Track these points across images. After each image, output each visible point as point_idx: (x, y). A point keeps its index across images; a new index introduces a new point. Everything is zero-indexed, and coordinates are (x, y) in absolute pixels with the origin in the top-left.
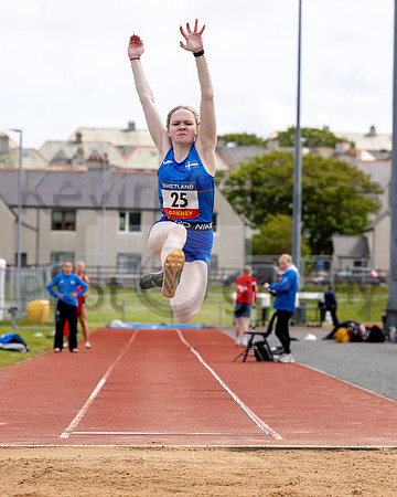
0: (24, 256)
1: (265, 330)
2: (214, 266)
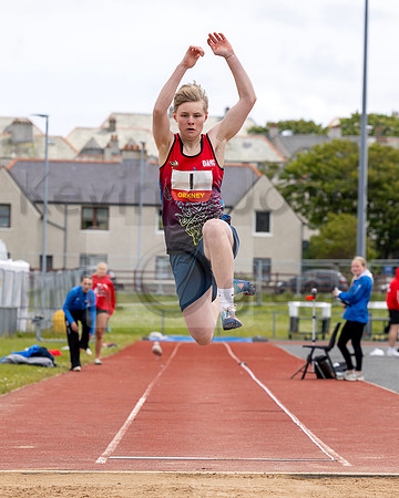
0: (50, 258)
1: (326, 343)
2: (267, 271)
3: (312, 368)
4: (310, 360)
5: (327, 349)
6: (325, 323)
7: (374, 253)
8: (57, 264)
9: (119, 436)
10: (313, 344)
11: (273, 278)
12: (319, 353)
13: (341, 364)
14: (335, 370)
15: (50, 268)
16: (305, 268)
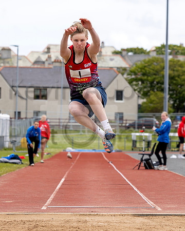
0: (19, 113)
1: (150, 152)
2: (121, 119)
3: (143, 164)
4: (142, 160)
5: (150, 155)
6: (149, 143)
7: (172, 110)
8: (23, 116)
9: (52, 196)
10: (143, 153)
11: (124, 122)
12: (146, 157)
13: (157, 162)
14: (154, 165)
15: (19, 118)
16: (139, 117)
